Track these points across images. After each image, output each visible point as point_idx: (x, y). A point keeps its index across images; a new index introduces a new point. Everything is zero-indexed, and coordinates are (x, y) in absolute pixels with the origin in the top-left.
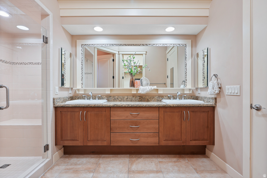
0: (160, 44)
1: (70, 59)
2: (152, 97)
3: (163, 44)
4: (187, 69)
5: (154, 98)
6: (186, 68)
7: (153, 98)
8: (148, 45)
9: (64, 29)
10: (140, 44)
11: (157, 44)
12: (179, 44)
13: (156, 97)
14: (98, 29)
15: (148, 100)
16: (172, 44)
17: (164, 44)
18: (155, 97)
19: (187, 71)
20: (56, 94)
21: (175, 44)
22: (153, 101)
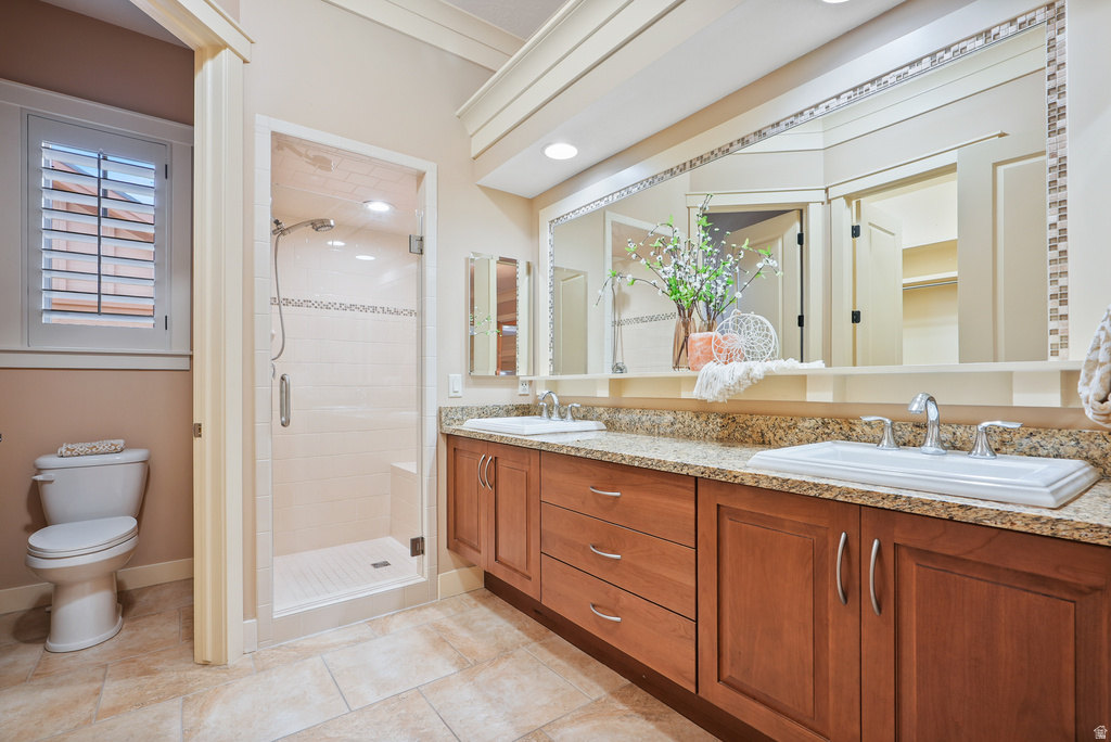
0: (838, 97)
1: (527, 278)
2: (783, 425)
3: (854, 89)
4: (1069, 205)
5: (795, 425)
6: (1059, 196)
7: (789, 428)
8: (770, 131)
9: (490, 191)
10: (731, 144)
11: (816, 106)
12: (978, 36)
13: (807, 424)
14: (562, 152)
15: (763, 435)
16: (919, 61)
17: (861, 86)
18: (800, 425)
19: (1071, 224)
20: (452, 394)
21: (947, 49)
22: (792, 444)
